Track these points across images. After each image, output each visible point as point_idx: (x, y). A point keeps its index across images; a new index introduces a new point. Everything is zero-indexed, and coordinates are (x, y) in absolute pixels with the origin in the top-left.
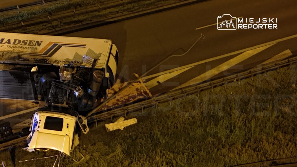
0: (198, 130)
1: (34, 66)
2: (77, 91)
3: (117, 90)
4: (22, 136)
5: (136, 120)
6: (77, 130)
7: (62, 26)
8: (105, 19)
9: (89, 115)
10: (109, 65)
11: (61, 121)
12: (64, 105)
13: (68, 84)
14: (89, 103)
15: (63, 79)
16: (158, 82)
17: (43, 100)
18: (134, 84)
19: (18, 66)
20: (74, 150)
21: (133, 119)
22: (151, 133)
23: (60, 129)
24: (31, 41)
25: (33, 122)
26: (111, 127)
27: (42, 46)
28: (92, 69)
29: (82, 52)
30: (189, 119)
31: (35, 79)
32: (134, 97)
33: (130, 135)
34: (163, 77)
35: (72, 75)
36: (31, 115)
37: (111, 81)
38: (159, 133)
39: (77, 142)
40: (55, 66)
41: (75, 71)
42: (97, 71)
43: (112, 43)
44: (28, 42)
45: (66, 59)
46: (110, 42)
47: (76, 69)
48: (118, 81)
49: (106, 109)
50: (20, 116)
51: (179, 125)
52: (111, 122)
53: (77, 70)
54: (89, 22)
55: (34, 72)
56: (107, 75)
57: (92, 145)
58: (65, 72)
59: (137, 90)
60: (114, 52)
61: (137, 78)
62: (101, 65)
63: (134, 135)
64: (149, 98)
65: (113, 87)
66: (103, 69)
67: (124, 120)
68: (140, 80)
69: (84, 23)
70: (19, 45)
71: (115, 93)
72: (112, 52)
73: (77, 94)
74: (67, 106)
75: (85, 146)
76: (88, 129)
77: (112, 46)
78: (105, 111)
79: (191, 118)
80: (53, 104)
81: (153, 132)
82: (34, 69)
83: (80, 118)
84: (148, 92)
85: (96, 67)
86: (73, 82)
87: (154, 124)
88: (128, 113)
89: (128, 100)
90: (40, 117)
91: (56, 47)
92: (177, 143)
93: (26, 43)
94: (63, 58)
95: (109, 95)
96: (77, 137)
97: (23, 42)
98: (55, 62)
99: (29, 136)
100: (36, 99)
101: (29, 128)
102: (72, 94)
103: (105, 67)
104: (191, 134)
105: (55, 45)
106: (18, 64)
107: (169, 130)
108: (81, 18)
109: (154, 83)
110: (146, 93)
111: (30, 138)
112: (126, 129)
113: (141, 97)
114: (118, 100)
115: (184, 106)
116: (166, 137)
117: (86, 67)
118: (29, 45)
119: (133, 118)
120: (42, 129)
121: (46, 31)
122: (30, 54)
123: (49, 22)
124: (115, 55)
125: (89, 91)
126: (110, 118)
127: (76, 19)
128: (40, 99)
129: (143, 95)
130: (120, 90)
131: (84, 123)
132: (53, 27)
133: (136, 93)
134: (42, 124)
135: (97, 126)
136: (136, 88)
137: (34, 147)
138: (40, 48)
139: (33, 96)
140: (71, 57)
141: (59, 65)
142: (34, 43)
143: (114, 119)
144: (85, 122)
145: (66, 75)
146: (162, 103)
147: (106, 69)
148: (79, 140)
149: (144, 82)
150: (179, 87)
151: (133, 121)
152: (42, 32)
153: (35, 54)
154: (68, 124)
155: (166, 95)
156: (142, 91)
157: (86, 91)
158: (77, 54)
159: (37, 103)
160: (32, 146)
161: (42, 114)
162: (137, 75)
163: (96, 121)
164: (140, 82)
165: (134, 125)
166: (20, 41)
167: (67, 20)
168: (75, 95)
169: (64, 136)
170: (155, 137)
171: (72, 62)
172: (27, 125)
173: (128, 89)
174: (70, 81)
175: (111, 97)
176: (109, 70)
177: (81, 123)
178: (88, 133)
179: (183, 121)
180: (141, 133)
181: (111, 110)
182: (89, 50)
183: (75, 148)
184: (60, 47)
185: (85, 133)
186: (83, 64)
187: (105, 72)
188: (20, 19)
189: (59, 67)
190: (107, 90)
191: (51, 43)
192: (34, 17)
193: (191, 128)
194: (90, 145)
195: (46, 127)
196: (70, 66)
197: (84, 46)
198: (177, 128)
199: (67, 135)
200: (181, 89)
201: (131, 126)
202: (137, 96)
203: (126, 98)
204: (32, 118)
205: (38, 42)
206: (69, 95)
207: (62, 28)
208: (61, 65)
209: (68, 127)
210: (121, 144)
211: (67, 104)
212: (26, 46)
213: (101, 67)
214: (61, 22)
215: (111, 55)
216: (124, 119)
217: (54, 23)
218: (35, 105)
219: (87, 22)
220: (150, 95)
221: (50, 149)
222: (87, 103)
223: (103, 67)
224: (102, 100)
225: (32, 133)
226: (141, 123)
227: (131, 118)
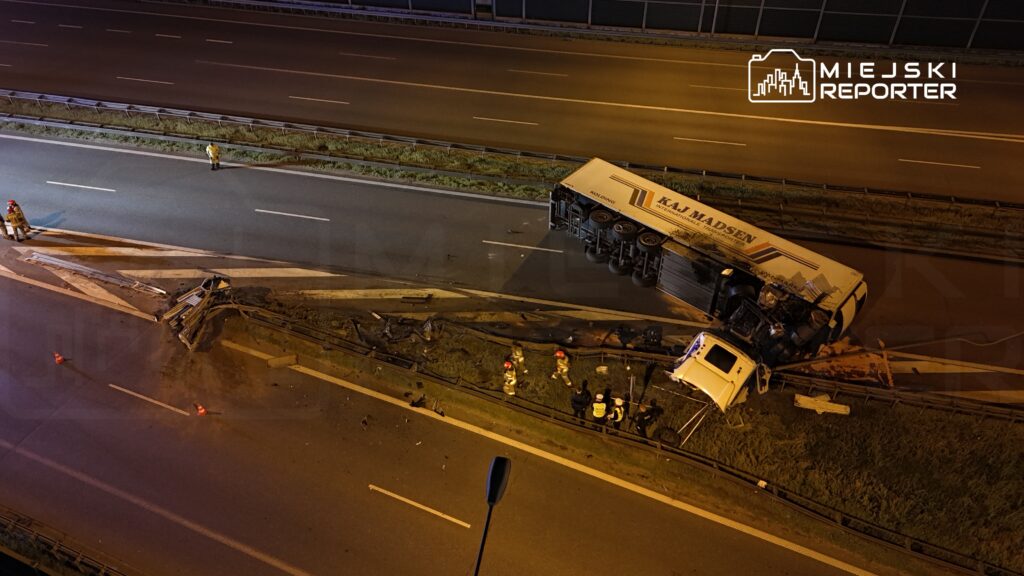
0: (951, 476)
1: (728, 267)
2: (775, 328)
3: (838, 352)
4: (672, 354)
5: (848, 409)
6: (750, 383)
8: (869, 238)
9: (779, 368)
10: (843, 309)
11: (733, 359)
12: (748, 339)
13: (764, 313)
14: (786, 352)
15: (763, 302)
16: (914, 369)
17: (721, 318)
18: (871, 354)
19: (707, 259)
20: (734, 407)
21: (843, 406)
22: (865, 441)
23: (727, 371)
24: (739, 232)
25: (694, 343)
26: (804, 401)
27: (754, 244)
28: (814, 306)
29: (809, 276)
30: (943, 451)
31: (723, 286)
32: (862, 374)
33: (828, 428)
34: (925, 365)
35: (779, 302)
36: (695, 332)
37: (837, 334)
38: (879, 447)
39: (742, 399)
40: (759, 280)
41: (784, 299)
42: (819, 311)
43: (864, 279)
44: (735, 232)
45: (781, 276)
46: (860, 277)
47: (787, 296)
48: (847, 339)
49: (807, 372)
50: (680, 327)
51: (919, 452)
52: (807, 395)
53: (788, 299)
54: (840, 234)
55: (725, 276)
56: (833, 324)
57: (762, 413)
58: (769, 295)
59: (872, 365)
60: (860, 294)
61: (880, 348)
62: (830, 305)
63: (836, 430)
64: (885, 387)
65: (834, 345)
66: (829, 313)
67: (830, 401)
68: (884, 353)
69: (831, 233)
70: (722, 231)
71: (834, 355)
72: (856, 293)
73: (773, 332)
74: (751, 342)
75: (751, 410)
76: (766, 389)
77: (861, 283)
78: (803, 374)
79: (947, 451)
80: (732, 330)
81: (868, 441)
82: (726, 272)
83: (761, 368)
84: (890, 377)
85: (820, 305)
86: (775, 312)
87: (876, 429)
88: (839, 393)
89: (849, 374)
90: (706, 341)
91: (772, 254)
92: (902, 478)
93: (731, 232)
94: (776, 273)
95: (822, 354)
96: (745, 392)
97: (729, 229)
98: (762, 273)
99: (680, 359)
100: (712, 312)
101: (684, 347)
102: (766, 327)
103: (834, 310)
104: (935, 476)
105: (773, 249)
106: (708, 257)
107: (899, 452)
108: (830, 224)
109: (906, 367)
110: (884, 376)
111: (681, 363)
112: (826, 415)
113: (874, 380)
114: (832, 368)
115: (944, 427)
116: (887, 459)
117: (805, 298)
118: (736, 236)
119: (846, 404)
120: (701, 358)
121: (769, 226)
122: (731, 249)
123: (778, 213)
124: (859, 299)
125: (794, 335)
126: (808, 388)
127: (821, 223)
128: (717, 315)
129: (877, 378)
130: (843, 354)
131: (764, 377)
132: (782, 223)
133: (867, 370)
134: (705, 352)
135: (782, 390)
136: (872, 362)
137: (681, 377)
138: (748, 246)
139: (709, 307)
140: (788, 276)
141: (765, 280)
142: (743, 236)
143: (808, 392)
144: (767, 377)
145: (769, 298)
146: (906, 404)
147: (834, 315)
148: (747, 397)
149: (889, 359)
150: (950, 394)
151: (842, 410)
152: (761, 224)
153: (738, 252)
154: (741, 368)
155: (918, 395)
156: (880, 372)
157: (788, 333)
158: (799, 275)
159: (711, 319)
160: (678, 375)
161: (710, 338)
162: (882, 344)
163: (784, 382)
164: (882, 356)
165: (842, 416)
166: (725, 226)
167: (806, 220)
168: (769, 333)
169: (728, 382)
170: (869, 450)
171: (786, 283)
172: (684, 342)
173: (857, 357)
174: (770, 309)
175: (823, 358)
176: (839, 317)
177: (761, 374)
178: (765, 393)
179: (932, 449)
180: (847, 433)
181: (815, 376)
182: (822, 275)
183: (737, 405)
184: (778, 255)
185: (761, 392)
186: (803, 293)
187: (830, 318)
188: (739, 194)
189: (764, 282)
190: (822, 346)
191: (768, 244)
192: (759, 199)
193: (940, 467)
194: (758, 413)
195: (708, 358)
196: (779, 288)
197: (815, 268)
198: (915, 455)
199: (732, 382)
200: (952, 397)
201: (836, 415)
202: (868, 375)
203: (848, 370)
204: (694, 336)
205: (749, 236)
206: (761, 328)
207: (795, 228)
208: (768, 281)
209: (739, 372)
210: (807, 434)
211: (752, 339)
212: (731, 236)
213: (827, 309)
214: (796, 220)
215: (853, 297)
216: (829, 398)
217: (786, 218)
218: (706, 320)
219: (836, 233)
220: (892, 385)
221: (700, 390)
222: (782, 351)
223: (831, 309)
224: (807, 357)
225: (685, 357)
226: (855, 419)
227: (841, 404)
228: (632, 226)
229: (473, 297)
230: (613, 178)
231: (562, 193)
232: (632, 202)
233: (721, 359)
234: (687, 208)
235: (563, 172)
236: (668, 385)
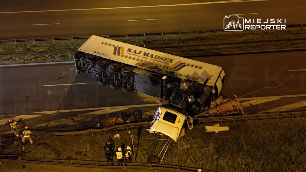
0: (275, 147)
1: (164, 75)
2: (190, 98)
3: (219, 103)
4: (148, 121)
5: (228, 128)
6: (185, 126)
7: (189, 51)
8: (221, 51)
9: (196, 116)
10: (216, 84)
11: (175, 116)
12: (179, 106)
13: (184, 92)
14: (197, 108)
15: (183, 88)
16: (251, 104)
17: (166, 99)
18: (232, 102)
19: (154, 73)
20: (180, 139)
21: (226, 127)
22: (238, 140)
23: (174, 123)
24: (166, 58)
25: (157, 113)
26: (209, 129)
27: (173, 63)
28: (204, 85)
29: (199, 72)
30: (269, 137)
31: (164, 84)
32: (230, 111)
33: (221, 138)
34: (255, 101)
35: (189, 86)
36: (156, 108)
37: (216, 96)
38: (244, 142)
39: (183, 134)
40: (179, 78)
41: (191, 84)
42: (207, 87)
43: (222, 69)
44: (164, 59)
45: (188, 75)
46: (221, 68)
47: (192, 83)
48: (221, 97)
49: (208, 115)
50: (149, 107)
51: (260, 139)
52: (210, 126)
53: (193, 84)
54: (208, 52)
55: (164, 80)
56: (214, 91)
57: (193, 138)
58: (185, 84)
59: (234, 106)
60: (222, 76)
61: (235, 98)
62: (211, 83)
63: (225, 139)
64: (242, 115)
65: (216, 101)
66: (211, 87)
67: (220, 126)
68: (237, 100)
69: (205, 52)
70: (158, 60)
71: (217, 105)
72: (220, 76)
73: (190, 100)
74: (181, 107)
75: (188, 138)
76: (192, 127)
77: (221, 71)
78: (206, 117)
79: (271, 136)
80: (172, 104)
81: (239, 140)
82: (164, 78)
83: (188, 118)
84: (242, 110)
85: (207, 84)
86: (188, 92)
87: (241, 134)
88: (223, 122)
89: (226, 113)
90: (162, 111)
92: (256, 152)
93: (162, 59)
94: (186, 74)
95: (212, 106)
96: (184, 130)
97: (161, 58)
98: (179, 75)
99: (152, 122)
100: (162, 97)
101: (153, 116)
102: (186, 99)
103: (213, 85)
104: (269, 148)
105: (182, 64)
106: (155, 72)
107: (252, 141)
108: (203, 48)
109: (247, 104)
110: (239, 110)
111: (153, 124)
112: (220, 133)
113: (236, 112)
114: (218, 111)
115: (267, 127)
116: (249, 146)
117: (200, 83)
118: (165, 60)
119: (227, 126)
120: (161, 119)
121: (178, 53)
122: (164, 67)
123: (181, 47)
124: (222, 78)
125: (199, 100)
126: (210, 122)
127: (200, 48)
128: (164, 98)
129: (237, 111)
130: (221, 104)
131: (190, 122)
132: (183, 51)
133: (232, 109)
134: (162, 116)
135: (199, 126)
136: (233, 105)
137: (154, 130)
138: (171, 64)
139: (160, 95)
140: (191, 74)
141: (181, 78)
142: (168, 60)
143: (212, 124)
144: (191, 121)
145: (184, 86)
146: (250, 120)
147: (213, 87)
148: (185, 132)
149: (240, 102)
150: (266, 111)
151: (226, 129)
152: (175, 53)
153: (167, 68)
154: (179, 120)
155: (255, 115)
156: (237, 108)
157: (196, 100)
158: (195, 72)
159: (162, 101)
160: (153, 129)
161: (163, 109)
162: (235, 96)
163: (199, 122)
164: (237, 102)
165: (226, 131)
166: (159, 57)
167: (193, 48)
168: (188, 101)
169: (175, 127)
170: (240, 144)
171: (191, 77)
172: (152, 114)
173: (227, 104)
174: (187, 90)
175: (213, 107)
176: (216, 88)
177: (189, 121)
178: (192, 129)
179: (265, 137)
180: (230, 138)
181: (211, 116)
182: (205, 71)
183: (181, 137)
184: (185, 66)
185: (190, 129)
186: (198, 81)
187: (212, 89)
188: (162, 42)
189: (181, 79)
190: (212, 102)
191: (179, 62)
192: (171, 43)
193: (270, 144)
194: (191, 138)
195: (164, 119)
196: (188, 80)
197: (201, 68)
198: (259, 141)
199: (177, 127)
200: (268, 113)
201: (223, 132)
202: (233, 111)
203: (224, 110)
204: (156, 110)
205: (171, 60)
206: (184, 100)
207: (189, 53)
208: (183, 78)
209: (179, 122)
210: (214, 143)
211: (181, 106)
212: (162, 61)
213: (210, 85)
214: (189, 49)
215: (219, 78)
216: (219, 125)
217: (184, 49)
218: (160, 102)
219: (207, 52)
220: (243, 113)
221: (164, 134)
222: (195, 108)
223: (212, 85)
224: (206, 109)
225: (154, 120)
226: (232, 131)
227: (225, 126)
228: (118, 65)
229: (44, 115)
230: (103, 43)
231: (80, 55)
232: (115, 53)
233: (170, 118)
234: (140, 52)
235: (78, 45)
236: (149, 136)
